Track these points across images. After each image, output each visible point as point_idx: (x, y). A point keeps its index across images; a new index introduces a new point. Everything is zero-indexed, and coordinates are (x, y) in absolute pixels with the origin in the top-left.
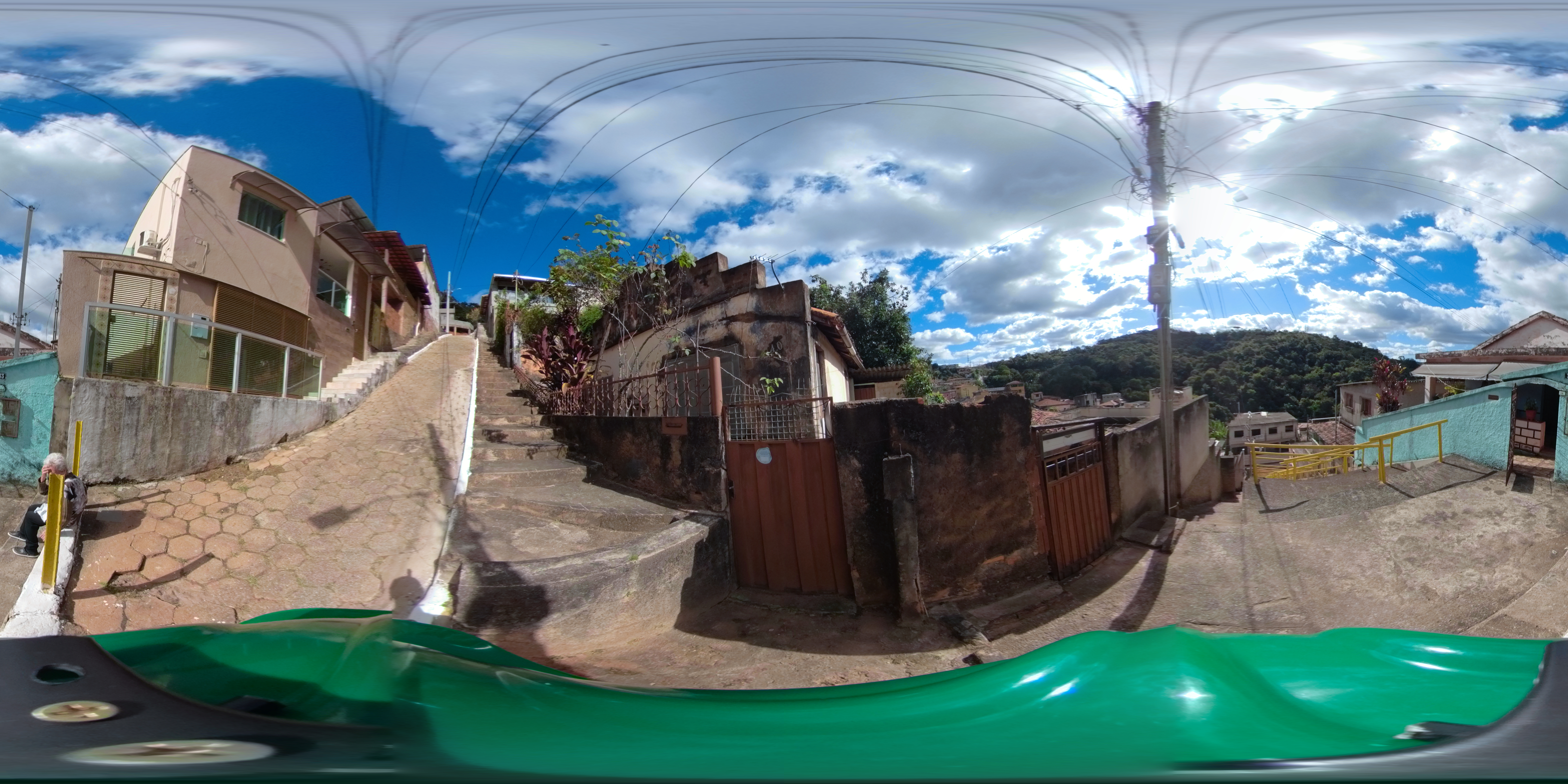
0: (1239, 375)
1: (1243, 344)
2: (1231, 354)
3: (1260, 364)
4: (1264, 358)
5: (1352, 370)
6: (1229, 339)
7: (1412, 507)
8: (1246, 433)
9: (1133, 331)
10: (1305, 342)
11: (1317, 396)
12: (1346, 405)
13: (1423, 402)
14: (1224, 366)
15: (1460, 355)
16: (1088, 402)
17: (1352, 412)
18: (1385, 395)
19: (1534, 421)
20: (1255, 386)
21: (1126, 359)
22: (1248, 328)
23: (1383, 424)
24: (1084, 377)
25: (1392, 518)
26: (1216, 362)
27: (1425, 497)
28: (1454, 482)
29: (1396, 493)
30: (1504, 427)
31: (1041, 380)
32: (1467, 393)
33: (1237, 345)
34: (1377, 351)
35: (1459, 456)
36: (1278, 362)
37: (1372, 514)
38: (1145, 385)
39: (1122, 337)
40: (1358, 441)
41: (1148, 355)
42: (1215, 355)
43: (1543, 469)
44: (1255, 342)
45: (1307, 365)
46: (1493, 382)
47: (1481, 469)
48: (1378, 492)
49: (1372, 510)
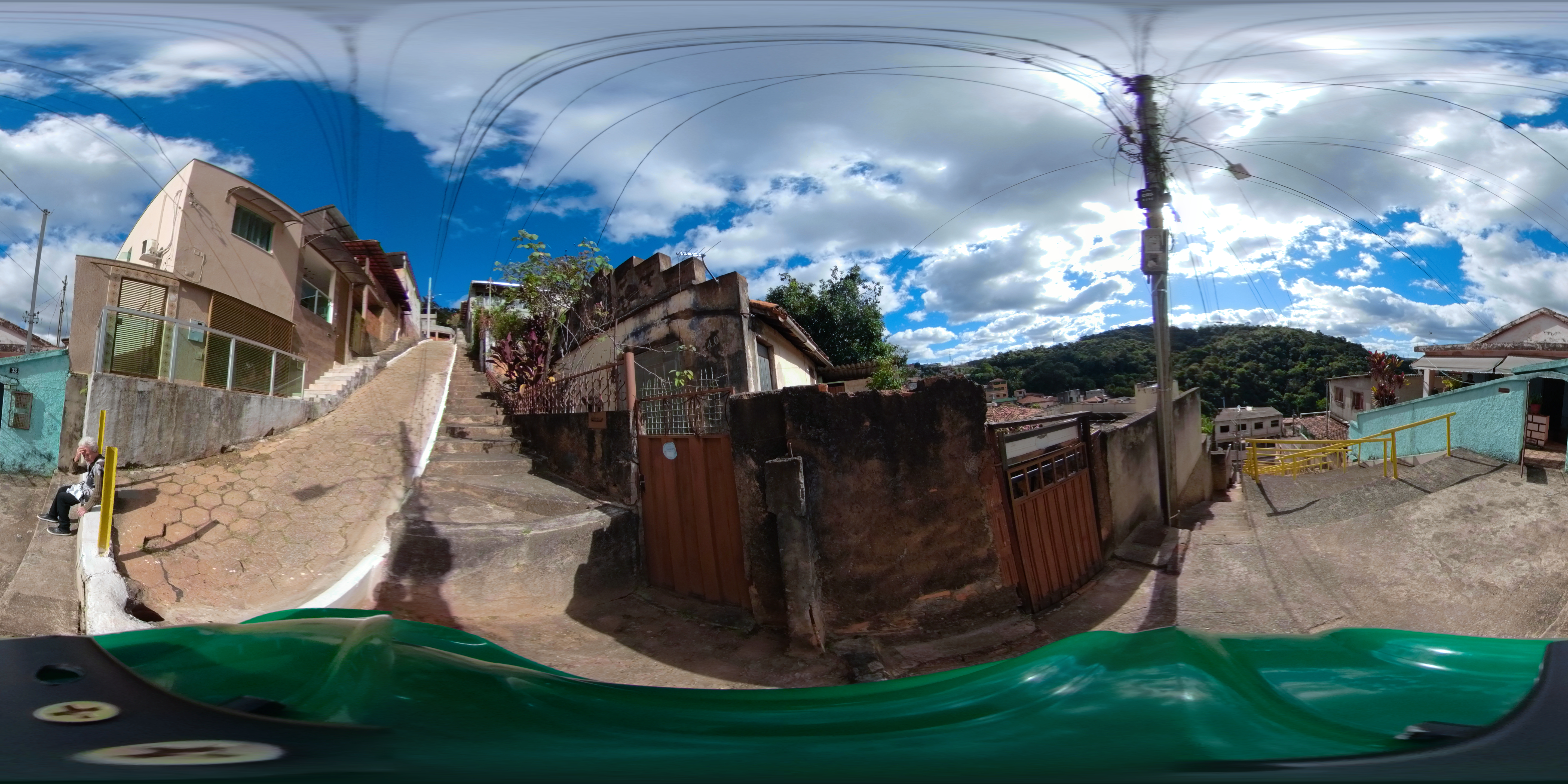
0: (1223, 370)
1: (1226, 339)
2: (1215, 349)
3: (1244, 358)
4: (1248, 353)
5: (1336, 365)
6: (1212, 334)
7: (1435, 502)
8: (1232, 428)
9: (1115, 327)
10: (1289, 337)
11: (1301, 390)
12: (1336, 400)
13: (1422, 396)
14: (1207, 361)
15: (1463, 348)
16: (1071, 399)
17: (1343, 406)
18: (1381, 388)
19: (1538, 414)
20: (1239, 380)
21: (1108, 355)
22: (1231, 323)
23: (1381, 418)
24: (1066, 373)
25: (1417, 515)
26: (1199, 357)
27: (1444, 491)
28: (1467, 475)
29: (1411, 489)
30: (1515, 420)
31: (1024, 377)
32: (1477, 385)
33: (1220, 339)
34: (1360, 346)
35: (1466, 450)
36: (1262, 357)
37: (1396, 511)
38: (1128, 380)
39: (1104, 333)
40: (1352, 435)
41: (1131, 350)
42: (1199, 349)
43: (1551, 462)
44: (1238, 337)
45: (1290, 360)
46: (1500, 376)
47: (1491, 462)
48: (1391, 488)
49: (1396, 507)
